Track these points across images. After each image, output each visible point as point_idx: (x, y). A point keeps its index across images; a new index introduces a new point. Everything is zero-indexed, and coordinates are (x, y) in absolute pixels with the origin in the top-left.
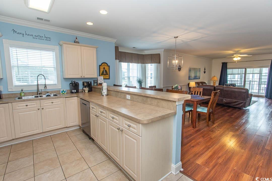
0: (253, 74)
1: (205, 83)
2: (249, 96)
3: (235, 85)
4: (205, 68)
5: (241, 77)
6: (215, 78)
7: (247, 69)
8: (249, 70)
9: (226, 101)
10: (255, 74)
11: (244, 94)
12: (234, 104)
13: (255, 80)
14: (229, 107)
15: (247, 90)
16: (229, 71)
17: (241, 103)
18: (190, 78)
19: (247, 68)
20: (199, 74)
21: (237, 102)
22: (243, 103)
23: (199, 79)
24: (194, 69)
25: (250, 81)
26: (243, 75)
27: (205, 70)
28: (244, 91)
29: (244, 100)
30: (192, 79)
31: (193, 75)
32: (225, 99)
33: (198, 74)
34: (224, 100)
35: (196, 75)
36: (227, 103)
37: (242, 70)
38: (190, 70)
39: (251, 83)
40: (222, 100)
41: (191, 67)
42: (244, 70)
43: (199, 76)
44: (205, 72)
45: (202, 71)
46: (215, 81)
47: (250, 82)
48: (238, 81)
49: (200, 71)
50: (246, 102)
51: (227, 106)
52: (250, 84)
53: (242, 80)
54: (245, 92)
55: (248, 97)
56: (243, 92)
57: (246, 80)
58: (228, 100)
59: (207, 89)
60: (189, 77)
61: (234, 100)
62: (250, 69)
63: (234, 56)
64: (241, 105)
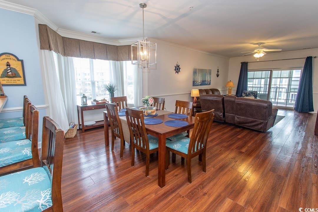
0: (281, 79)
1: (217, 90)
2: (273, 112)
3: (257, 93)
4: (218, 70)
5: (266, 82)
6: (231, 84)
7: (273, 71)
8: (275, 73)
9: (238, 120)
10: (283, 79)
11: (265, 110)
12: (249, 124)
13: (283, 87)
14: (244, 128)
15: (270, 104)
16: (250, 74)
17: (261, 124)
18: (194, 84)
19: (273, 69)
20: (209, 78)
21: (255, 121)
22: (263, 124)
23: (210, 84)
24: (202, 71)
25: (277, 88)
26: (269, 79)
27: (218, 72)
28: (266, 105)
29: (265, 120)
30: (198, 85)
31: (199, 79)
32: (237, 116)
33: (207, 78)
34: (236, 118)
35: (204, 80)
36: (240, 123)
37: (267, 73)
38: (195, 72)
39: (278, 91)
40: (234, 117)
41: (196, 68)
42: (269, 72)
43: (209, 80)
44: (218, 76)
45: (214, 73)
46: (230, 88)
47: (276, 90)
48: (262, 87)
49: (210, 74)
50: (267, 122)
51: (240, 127)
52: (276, 92)
53: (267, 86)
54: (266, 107)
55: (270, 115)
56: (264, 107)
57: (272, 86)
58: (242, 118)
59: (212, 100)
60: (194, 82)
61: (251, 119)
62: (277, 71)
63: (256, 51)
64: (260, 126)
